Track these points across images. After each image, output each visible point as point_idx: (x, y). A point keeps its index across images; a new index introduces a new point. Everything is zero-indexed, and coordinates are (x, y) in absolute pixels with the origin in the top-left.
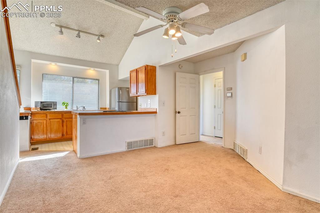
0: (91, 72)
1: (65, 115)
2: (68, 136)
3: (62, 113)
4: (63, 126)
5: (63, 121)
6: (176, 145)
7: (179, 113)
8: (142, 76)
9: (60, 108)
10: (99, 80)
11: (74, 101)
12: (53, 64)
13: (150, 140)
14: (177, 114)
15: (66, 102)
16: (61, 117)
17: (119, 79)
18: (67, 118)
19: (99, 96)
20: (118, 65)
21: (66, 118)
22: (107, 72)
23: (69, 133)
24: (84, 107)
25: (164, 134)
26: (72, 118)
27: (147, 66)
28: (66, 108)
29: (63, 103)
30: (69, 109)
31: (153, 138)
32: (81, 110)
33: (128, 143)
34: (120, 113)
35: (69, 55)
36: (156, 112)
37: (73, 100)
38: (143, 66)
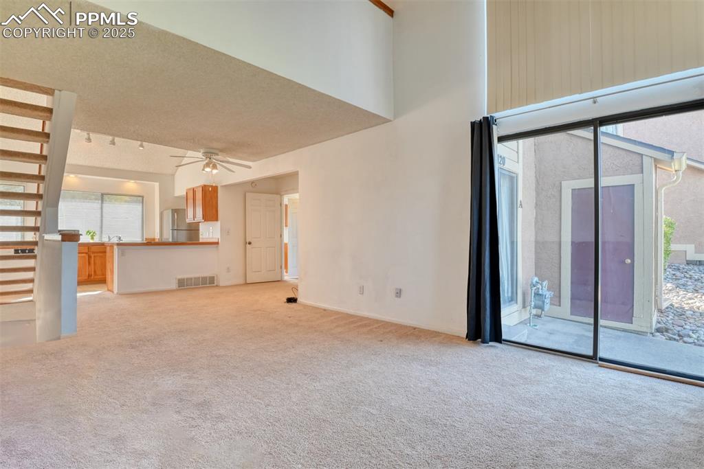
0: (131, 186)
1: (93, 249)
2: (96, 277)
3: (88, 245)
4: (89, 263)
5: (90, 257)
6: (246, 284)
7: (250, 243)
8: (199, 195)
9: (85, 239)
10: (143, 197)
11: (103, 229)
12: (72, 176)
13: (210, 278)
14: (248, 245)
15: (91, 230)
16: (87, 251)
17: (176, 195)
18: (97, 253)
19: (143, 218)
20: (173, 175)
21: (93, 253)
22: (157, 185)
23: (99, 272)
24: (120, 238)
25: (228, 270)
26: (105, 252)
27: (205, 186)
28: (92, 238)
29: (88, 232)
30: (96, 240)
31: (215, 276)
32: (115, 240)
33: (179, 280)
34: (175, 244)
35: (97, 164)
36: (217, 243)
37: (101, 227)
38: (199, 186)
